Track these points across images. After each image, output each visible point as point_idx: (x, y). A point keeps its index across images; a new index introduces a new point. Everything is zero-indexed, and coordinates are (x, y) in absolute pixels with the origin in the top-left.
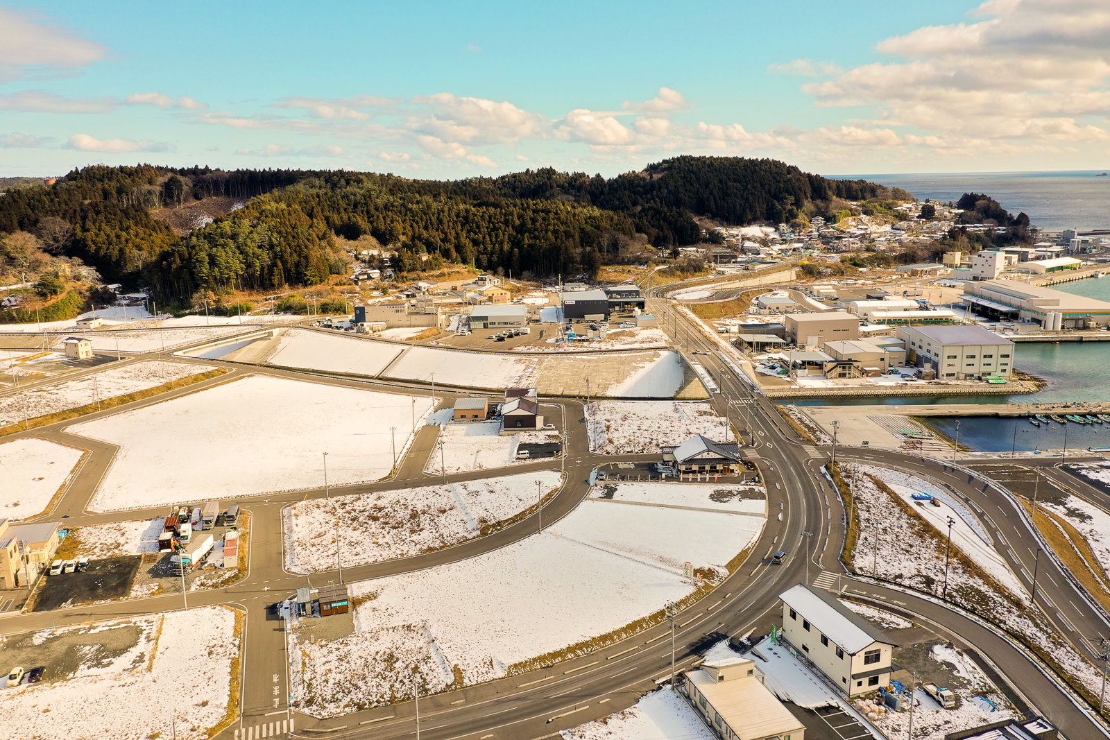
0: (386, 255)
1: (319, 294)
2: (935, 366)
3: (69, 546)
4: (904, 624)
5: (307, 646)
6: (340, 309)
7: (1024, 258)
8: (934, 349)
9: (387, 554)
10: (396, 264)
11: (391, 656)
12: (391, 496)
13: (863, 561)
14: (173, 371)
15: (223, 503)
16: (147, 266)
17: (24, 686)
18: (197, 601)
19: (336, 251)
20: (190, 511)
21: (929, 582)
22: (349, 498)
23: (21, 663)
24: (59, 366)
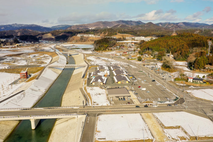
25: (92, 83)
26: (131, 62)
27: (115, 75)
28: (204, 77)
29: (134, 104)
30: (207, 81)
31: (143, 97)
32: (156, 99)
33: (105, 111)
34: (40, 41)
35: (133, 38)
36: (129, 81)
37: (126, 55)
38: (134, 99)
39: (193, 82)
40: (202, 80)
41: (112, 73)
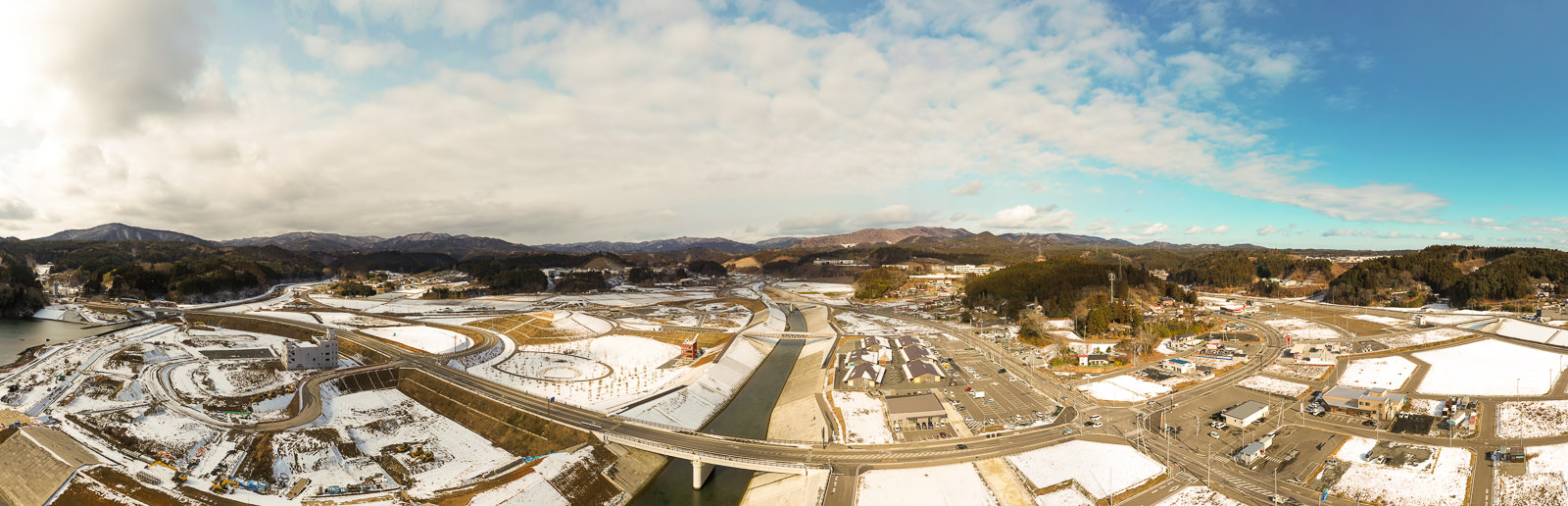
0: (1552, 286)
1: (1521, 303)
3: (1407, 407)
5: (1503, 477)
6: (1530, 310)
9: (1545, 434)
10: (1557, 290)
11: (1543, 489)
12: (1547, 404)
14: (1456, 334)
15: (1471, 398)
16: (1450, 287)
17: (1383, 464)
18: (1456, 444)
19: (1530, 283)
20: (1457, 399)
22: (1528, 403)
23: (1383, 454)
24: (1413, 327)
25: (846, 382)
26: (946, 327)
27: (907, 359)
28: (1109, 350)
29: (956, 436)
30: (1117, 359)
31: (978, 416)
32: (1009, 417)
33: (881, 460)
34: (730, 273)
35: (948, 267)
36: (943, 375)
37: (933, 308)
38: (957, 422)
39: (1089, 364)
40: (1105, 357)
41: (899, 355)
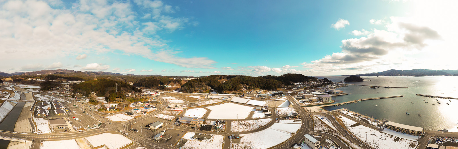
0: (247, 87)
1: (238, 92)
2: (322, 100)
3: (204, 123)
4: (321, 137)
5: (233, 143)
6: (241, 94)
7: (331, 86)
8: (322, 98)
9: (245, 130)
10: (249, 88)
11: (245, 147)
12: (246, 121)
13: (315, 129)
14: (219, 101)
15: (223, 120)
16: (217, 87)
17: (197, 140)
18: (219, 134)
19: (241, 86)
20: (219, 120)
21: (324, 130)
22: (240, 121)
23: (197, 137)
24: (206, 99)
25: (38, 115)
26: (67, 99)
27: (56, 108)
28: (115, 106)
29: (70, 131)
30: (118, 109)
31: (77, 125)
32: (86, 126)
33: (47, 138)
34: (3, 82)
35: (68, 81)
36: (66, 113)
37: (63, 93)
38: (70, 127)
39: (110, 110)
40: (114, 108)
41: (54, 107)
